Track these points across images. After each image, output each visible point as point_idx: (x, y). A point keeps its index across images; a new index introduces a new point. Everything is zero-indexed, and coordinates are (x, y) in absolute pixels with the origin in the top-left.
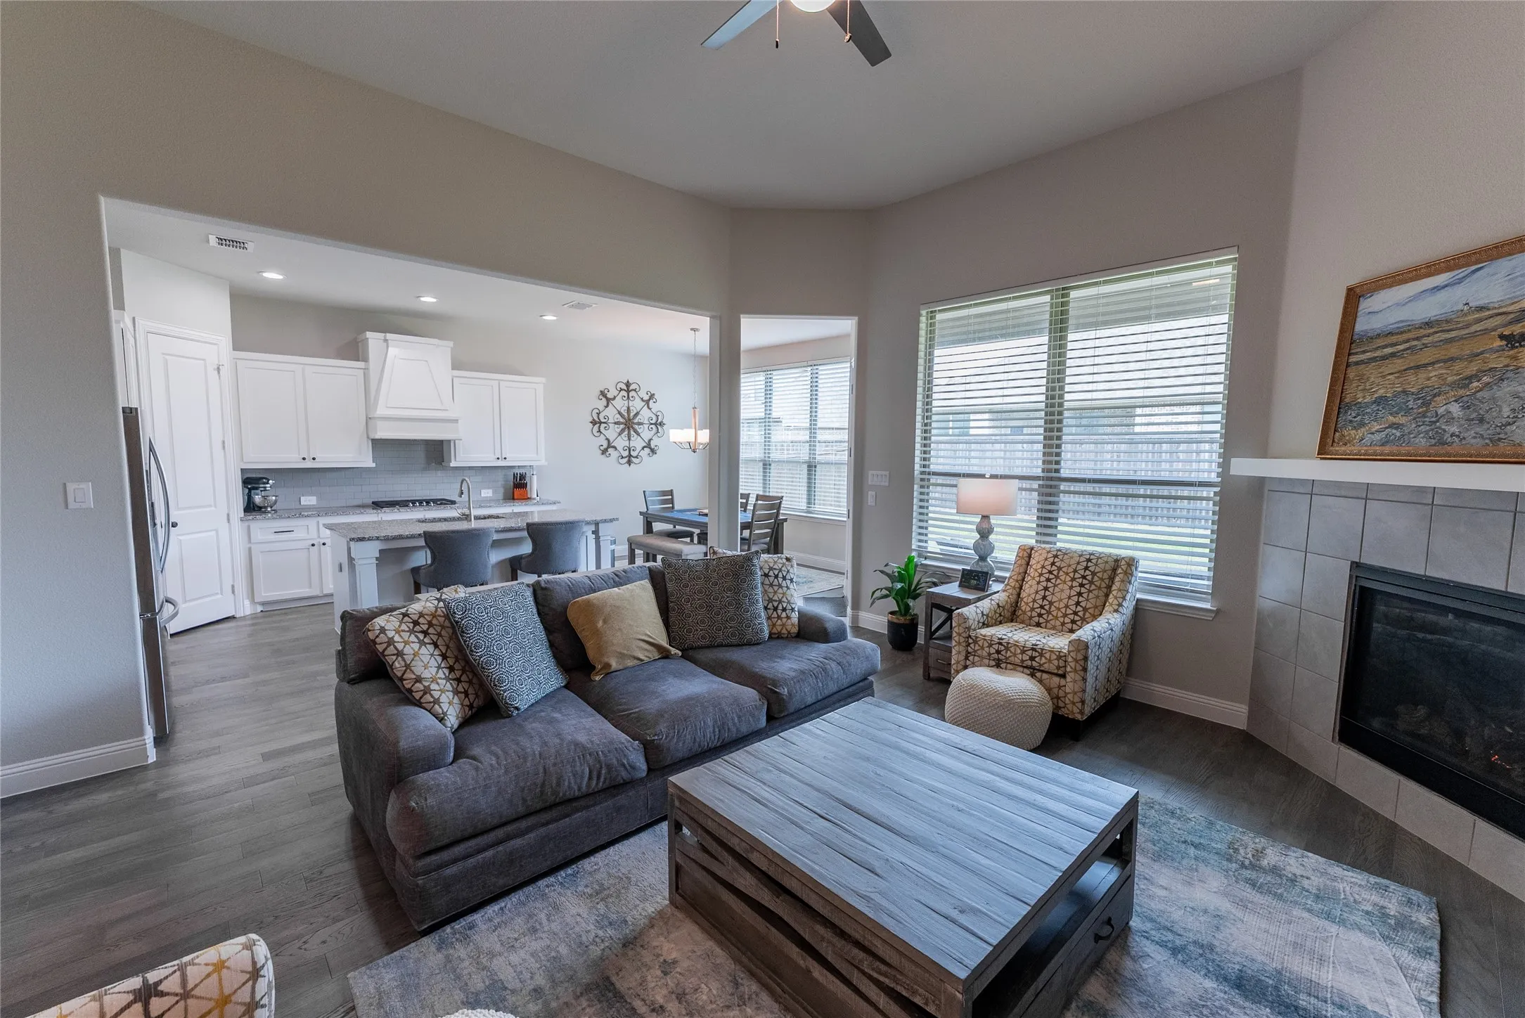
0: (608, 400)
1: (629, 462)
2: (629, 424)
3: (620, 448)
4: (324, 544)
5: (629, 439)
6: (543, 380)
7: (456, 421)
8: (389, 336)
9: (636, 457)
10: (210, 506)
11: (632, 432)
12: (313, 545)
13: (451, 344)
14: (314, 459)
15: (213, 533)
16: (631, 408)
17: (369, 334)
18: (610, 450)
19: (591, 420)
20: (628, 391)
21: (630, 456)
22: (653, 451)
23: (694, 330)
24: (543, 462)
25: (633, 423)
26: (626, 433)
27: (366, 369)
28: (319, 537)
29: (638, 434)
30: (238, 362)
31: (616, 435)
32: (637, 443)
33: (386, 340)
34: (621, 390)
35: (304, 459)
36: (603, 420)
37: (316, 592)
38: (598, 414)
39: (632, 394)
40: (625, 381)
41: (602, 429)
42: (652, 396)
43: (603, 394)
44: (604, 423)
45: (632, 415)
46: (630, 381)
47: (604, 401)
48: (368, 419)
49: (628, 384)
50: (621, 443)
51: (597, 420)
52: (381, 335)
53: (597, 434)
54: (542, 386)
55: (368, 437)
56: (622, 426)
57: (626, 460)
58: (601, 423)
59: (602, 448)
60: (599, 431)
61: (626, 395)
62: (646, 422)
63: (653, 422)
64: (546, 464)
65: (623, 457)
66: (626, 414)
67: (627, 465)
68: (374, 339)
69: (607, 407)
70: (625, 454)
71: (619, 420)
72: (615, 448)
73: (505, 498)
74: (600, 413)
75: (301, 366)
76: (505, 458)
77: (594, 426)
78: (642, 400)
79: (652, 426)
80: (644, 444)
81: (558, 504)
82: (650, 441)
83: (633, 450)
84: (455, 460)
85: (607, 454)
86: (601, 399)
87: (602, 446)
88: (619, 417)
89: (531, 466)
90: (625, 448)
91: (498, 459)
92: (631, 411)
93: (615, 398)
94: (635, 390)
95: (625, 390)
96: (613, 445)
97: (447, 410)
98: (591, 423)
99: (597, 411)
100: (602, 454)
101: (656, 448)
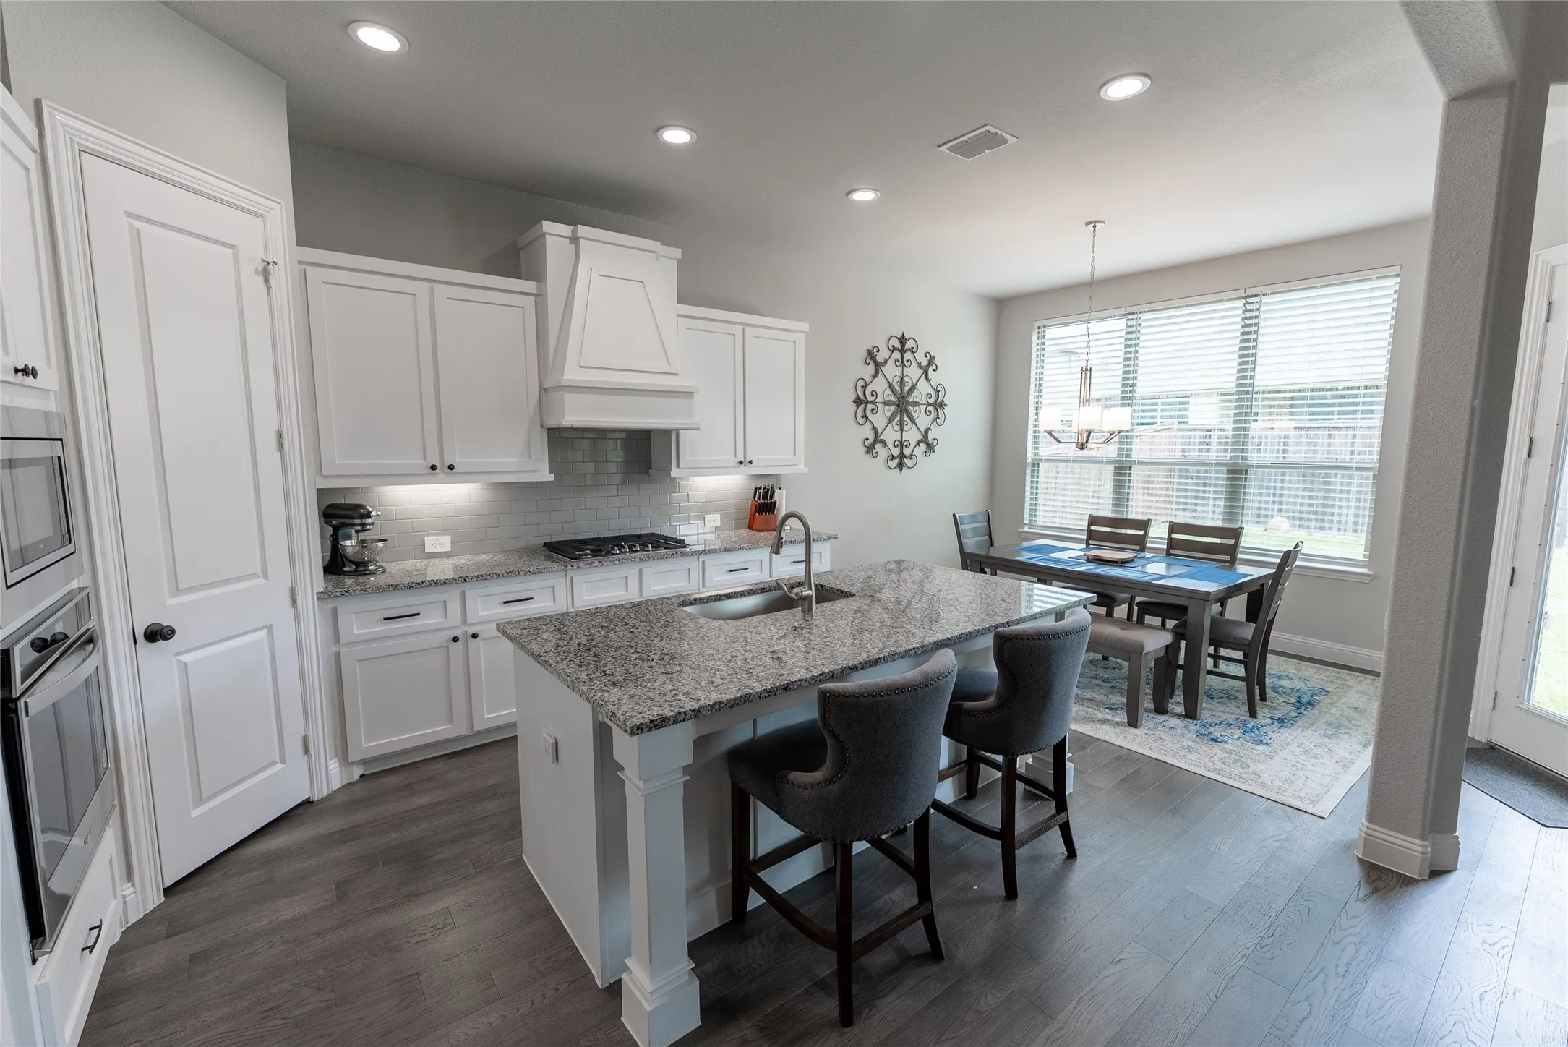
0: (878, 365)
1: (901, 466)
2: (902, 405)
3: (890, 444)
4: (475, 636)
5: (902, 429)
6: (805, 327)
7: (689, 394)
8: (583, 230)
9: (910, 457)
10: (254, 576)
11: (906, 418)
12: (455, 639)
13: (677, 253)
14: (451, 467)
15: (263, 633)
16: (906, 379)
17: (547, 226)
18: (878, 447)
19: (854, 397)
20: (903, 351)
21: (902, 455)
22: (931, 448)
23: (1094, 223)
24: (802, 468)
25: (908, 403)
26: (898, 418)
27: (540, 297)
28: (465, 622)
29: (913, 422)
30: (308, 269)
31: (886, 421)
32: (912, 435)
33: (575, 240)
34: (894, 349)
35: (433, 468)
36: (869, 397)
37: (463, 730)
38: (864, 387)
39: (907, 356)
40: (899, 336)
41: (868, 413)
42: (932, 360)
43: (871, 355)
44: (871, 402)
45: (906, 389)
46: (906, 336)
47: (872, 368)
48: (543, 390)
49: (903, 340)
50: (891, 435)
51: (862, 397)
52: (565, 229)
53: (861, 421)
54: (802, 337)
55: (542, 426)
56: (893, 408)
57: (896, 462)
58: (867, 402)
59: (867, 443)
60: (865, 416)
61: (900, 358)
62: (923, 401)
63: (931, 401)
64: (806, 470)
65: (893, 458)
66: (898, 389)
67: (897, 470)
68: (554, 233)
69: (875, 376)
70: (896, 452)
71: (889, 398)
72: (884, 443)
73: (738, 527)
74: (866, 386)
75: (427, 285)
76: (751, 462)
77: (858, 406)
78: (920, 365)
79: (931, 408)
80: (920, 437)
81: (833, 540)
82: (927, 430)
83: (906, 446)
84: (678, 466)
85: (874, 451)
86: (869, 364)
87: (868, 439)
88: (891, 393)
89: (780, 475)
90: (897, 443)
91: (741, 463)
92: (907, 384)
93: (886, 361)
94: (911, 350)
95: (899, 350)
96: (881, 438)
97: (676, 374)
98: (854, 401)
99: (861, 383)
100: (867, 453)
101: (935, 443)
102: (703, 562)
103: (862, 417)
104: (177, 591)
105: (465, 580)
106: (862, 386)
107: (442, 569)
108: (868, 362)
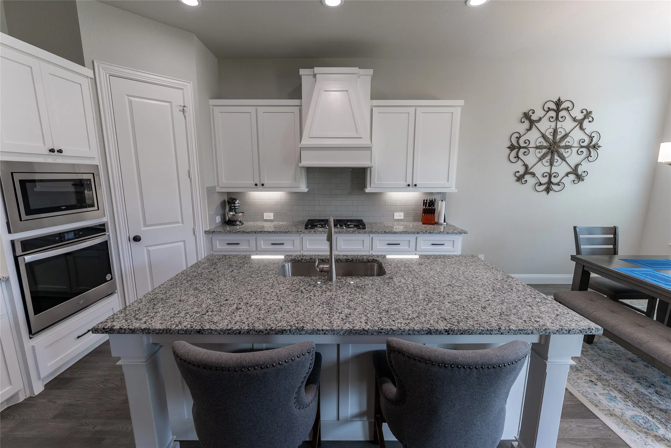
0: (532, 122)
1: (548, 190)
2: (553, 148)
3: (539, 175)
5: (552, 165)
6: (461, 102)
7: (369, 148)
8: (317, 70)
9: (558, 184)
10: (178, 222)
11: (556, 157)
13: (371, 72)
14: (263, 185)
15: (182, 244)
16: (559, 130)
17: (302, 71)
18: (527, 177)
19: (509, 144)
20: (558, 111)
21: (550, 183)
22: (579, 178)
25: (559, 146)
26: (548, 157)
27: (300, 106)
28: (257, 250)
29: (564, 159)
30: (214, 107)
31: (537, 160)
32: (561, 168)
33: (314, 75)
34: (550, 109)
35: (256, 185)
36: (522, 144)
38: (518, 138)
39: (561, 114)
40: (555, 100)
41: (521, 155)
42: (588, 115)
43: (527, 115)
44: (524, 147)
45: (559, 137)
46: (562, 99)
47: (527, 124)
49: (558, 103)
50: (541, 169)
51: (516, 145)
52: (311, 71)
53: (514, 160)
54: (459, 109)
55: (301, 166)
56: (545, 150)
57: (543, 187)
58: (520, 148)
59: (517, 174)
60: (517, 157)
61: (554, 115)
62: (576, 144)
63: (585, 144)
64: (456, 191)
65: (541, 184)
66: (551, 137)
67: (544, 192)
68: (306, 75)
69: (529, 129)
70: (544, 180)
71: (541, 144)
72: (533, 174)
73: (415, 220)
74: (520, 137)
75: (255, 108)
76: (415, 185)
77: (511, 151)
78: (574, 119)
79: (584, 150)
80: (569, 170)
81: (463, 235)
82: (577, 166)
83: (555, 176)
84: (370, 187)
85: (523, 180)
86: (524, 122)
87: (518, 172)
88: (543, 140)
89: (446, 192)
90: (545, 175)
91: (409, 185)
92: (559, 133)
93: (540, 119)
94: (567, 109)
95: (554, 110)
96: (531, 171)
97: (361, 138)
98: (509, 148)
99: (517, 135)
100: (517, 181)
101: (584, 174)
102: (372, 238)
103: (515, 157)
104: (145, 225)
105: (256, 232)
106: (517, 138)
107: (268, 226)
108: (523, 120)
